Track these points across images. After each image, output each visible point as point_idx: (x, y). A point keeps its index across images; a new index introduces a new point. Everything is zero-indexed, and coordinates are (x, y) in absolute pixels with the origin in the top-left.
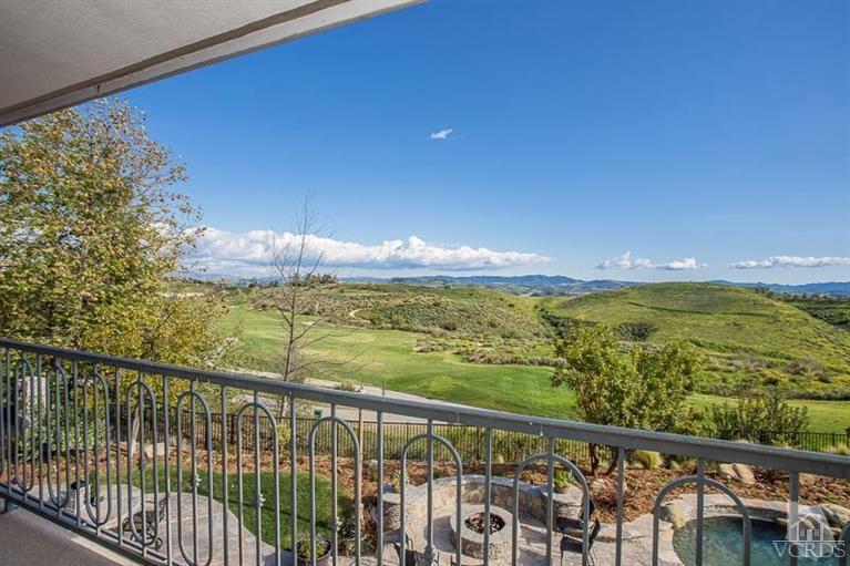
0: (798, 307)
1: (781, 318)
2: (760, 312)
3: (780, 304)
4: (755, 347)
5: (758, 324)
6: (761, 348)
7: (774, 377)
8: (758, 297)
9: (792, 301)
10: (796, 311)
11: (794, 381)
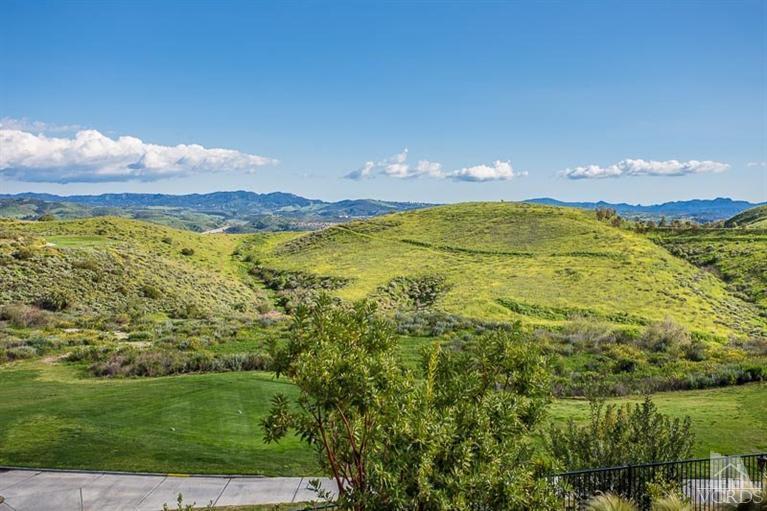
0: (654, 240)
1: (632, 259)
2: (603, 250)
3: (629, 236)
4: (596, 307)
5: (601, 269)
6: (604, 309)
7: (627, 357)
8: (601, 226)
9: (647, 230)
10: (650, 247)
11: (654, 361)
